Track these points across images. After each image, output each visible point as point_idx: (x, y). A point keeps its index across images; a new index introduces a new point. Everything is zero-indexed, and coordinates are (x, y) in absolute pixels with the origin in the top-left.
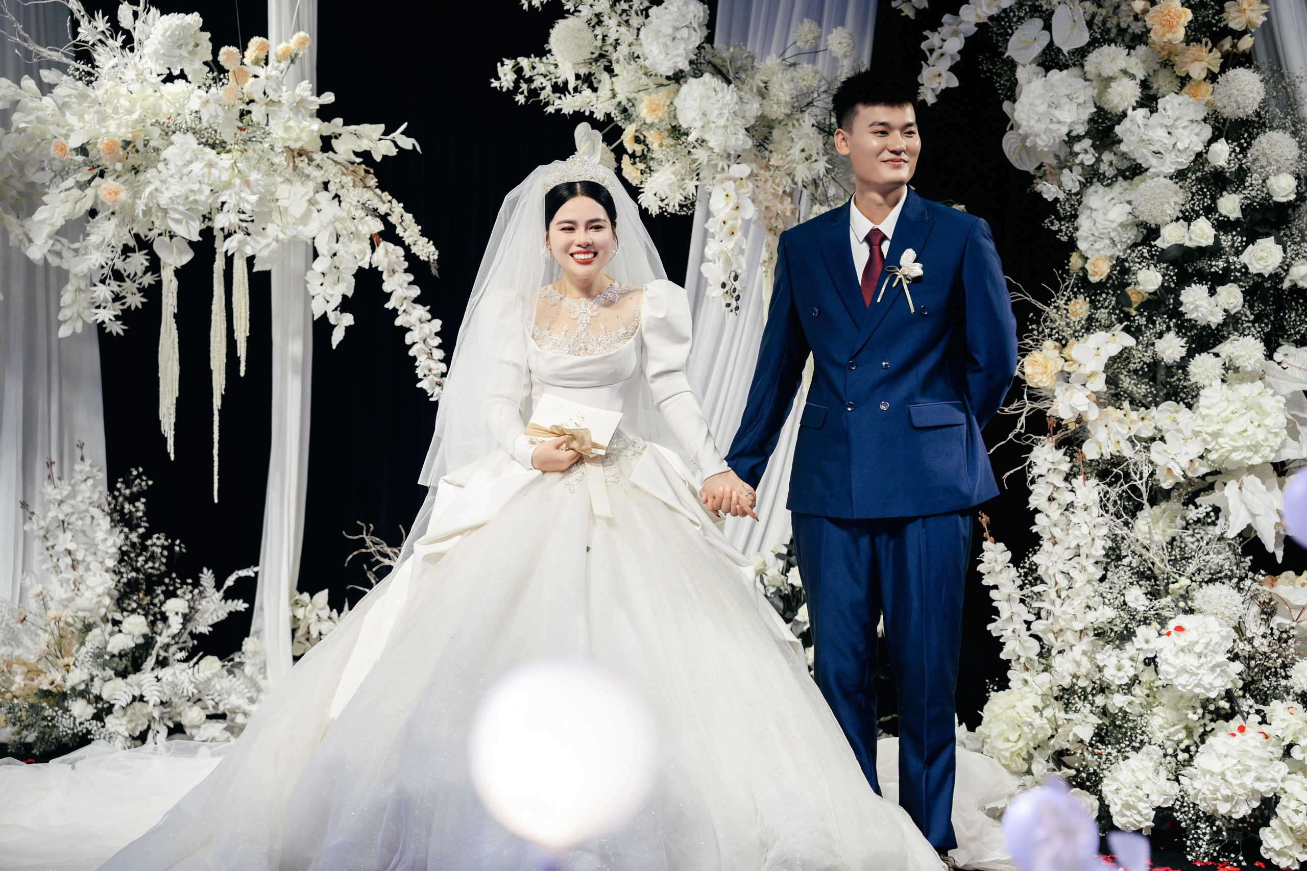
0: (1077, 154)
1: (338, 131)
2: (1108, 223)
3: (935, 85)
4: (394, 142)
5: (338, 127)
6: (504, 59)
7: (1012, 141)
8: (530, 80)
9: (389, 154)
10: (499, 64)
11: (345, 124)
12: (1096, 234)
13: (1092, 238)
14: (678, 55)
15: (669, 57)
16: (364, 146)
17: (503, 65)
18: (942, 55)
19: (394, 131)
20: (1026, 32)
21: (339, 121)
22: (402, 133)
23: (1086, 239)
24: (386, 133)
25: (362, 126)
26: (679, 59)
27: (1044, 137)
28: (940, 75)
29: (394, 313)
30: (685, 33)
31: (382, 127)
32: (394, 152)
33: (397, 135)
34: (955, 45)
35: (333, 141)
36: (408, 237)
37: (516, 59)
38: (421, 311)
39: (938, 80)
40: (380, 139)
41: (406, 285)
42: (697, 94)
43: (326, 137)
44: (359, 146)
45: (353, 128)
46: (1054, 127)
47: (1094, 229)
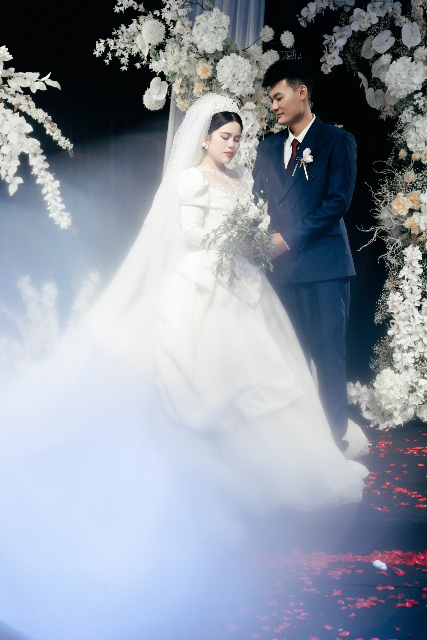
0: (415, 100)
1: (11, 75)
2: (425, 134)
3: (331, 63)
4: (44, 82)
5: (11, 73)
6: (100, 39)
7: (369, 93)
8: (114, 51)
9: (42, 89)
10: (97, 42)
11: (16, 71)
12: (418, 140)
13: (416, 142)
14: (217, 43)
15: (213, 43)
16: (26, 84)
17: (99, 42)
18: (335, 48)
19: (45, 76)
20: (381, 37)
21: (12, 69)
22: (50, 78)
23: (412, 143)
24: (40, 78)
25: (27, 73)
26: (217, 45)
27: (403, 91)
28: (334, 58)
29: (36, 177)
30: (221, 30)
31: (38, 74)
32: (45, 88)
33: (46, 79)
34: (341, 43)
35: (8, 81)
36: (55, 136)
37: (106, 39)
38: (50, 176)
39: (333, 60)
40: (37, 81)
41: (43, 162)
42: (230, 64)
43: (5, 78)
44: (25, 84)
45: (21, 74)
46: (411, 86)
47: (417, 137)
